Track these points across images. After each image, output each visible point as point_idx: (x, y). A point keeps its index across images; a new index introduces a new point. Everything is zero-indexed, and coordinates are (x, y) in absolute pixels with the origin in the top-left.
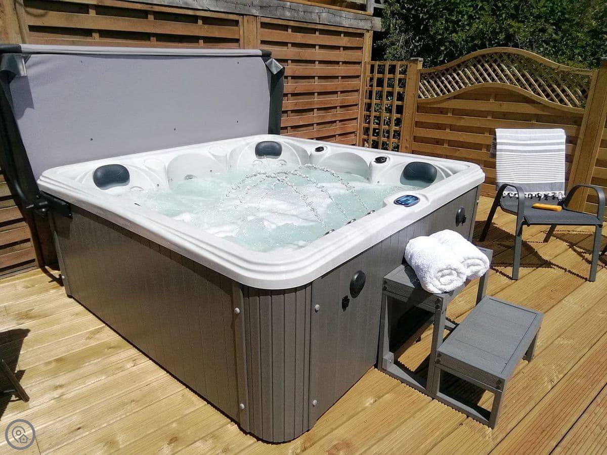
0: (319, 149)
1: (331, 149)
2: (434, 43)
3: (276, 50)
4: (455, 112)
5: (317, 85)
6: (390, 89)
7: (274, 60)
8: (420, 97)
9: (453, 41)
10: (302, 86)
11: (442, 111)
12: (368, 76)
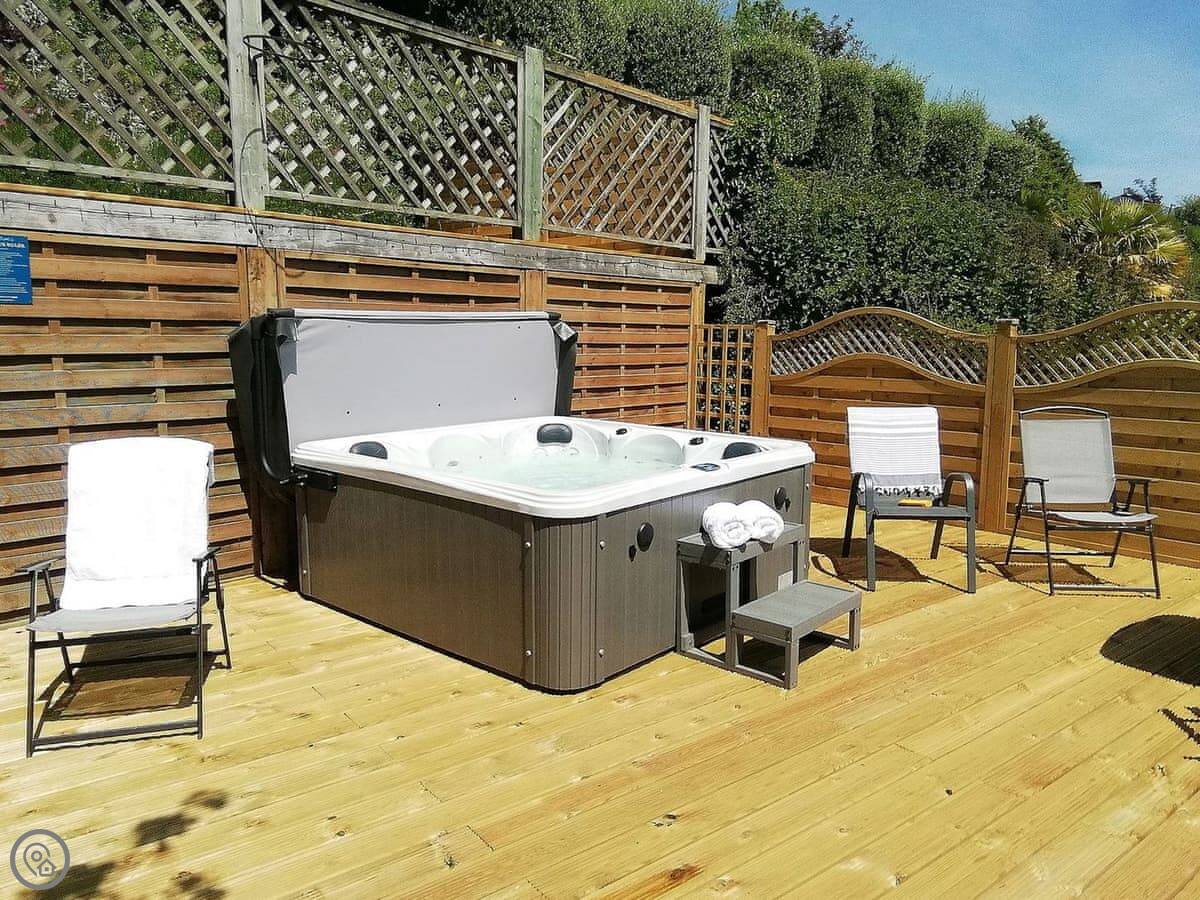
0: (620, 432)
1: (637, 431)
2: (794, 300)
3: (567, 312)
4: (822, 392)
5: (623, 356)
6: (732, 362)
7: (564, 324)
8: (773, 373)
9: (818, 298)
10: (603, 357)
11: (805, 392)
12: (700, 345)
